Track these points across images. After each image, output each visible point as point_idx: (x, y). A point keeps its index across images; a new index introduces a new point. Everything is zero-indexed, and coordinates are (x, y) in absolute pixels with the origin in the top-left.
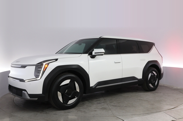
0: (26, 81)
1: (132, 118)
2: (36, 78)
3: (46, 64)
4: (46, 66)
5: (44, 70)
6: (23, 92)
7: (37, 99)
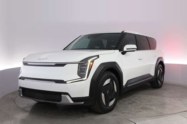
0: (67, 82)
1: (145, 120)
2: (81, 78)
3: (91, 62)
4: (91, 63)
5: (90, 69)
6: (62, 95)
7: (83, 103)
